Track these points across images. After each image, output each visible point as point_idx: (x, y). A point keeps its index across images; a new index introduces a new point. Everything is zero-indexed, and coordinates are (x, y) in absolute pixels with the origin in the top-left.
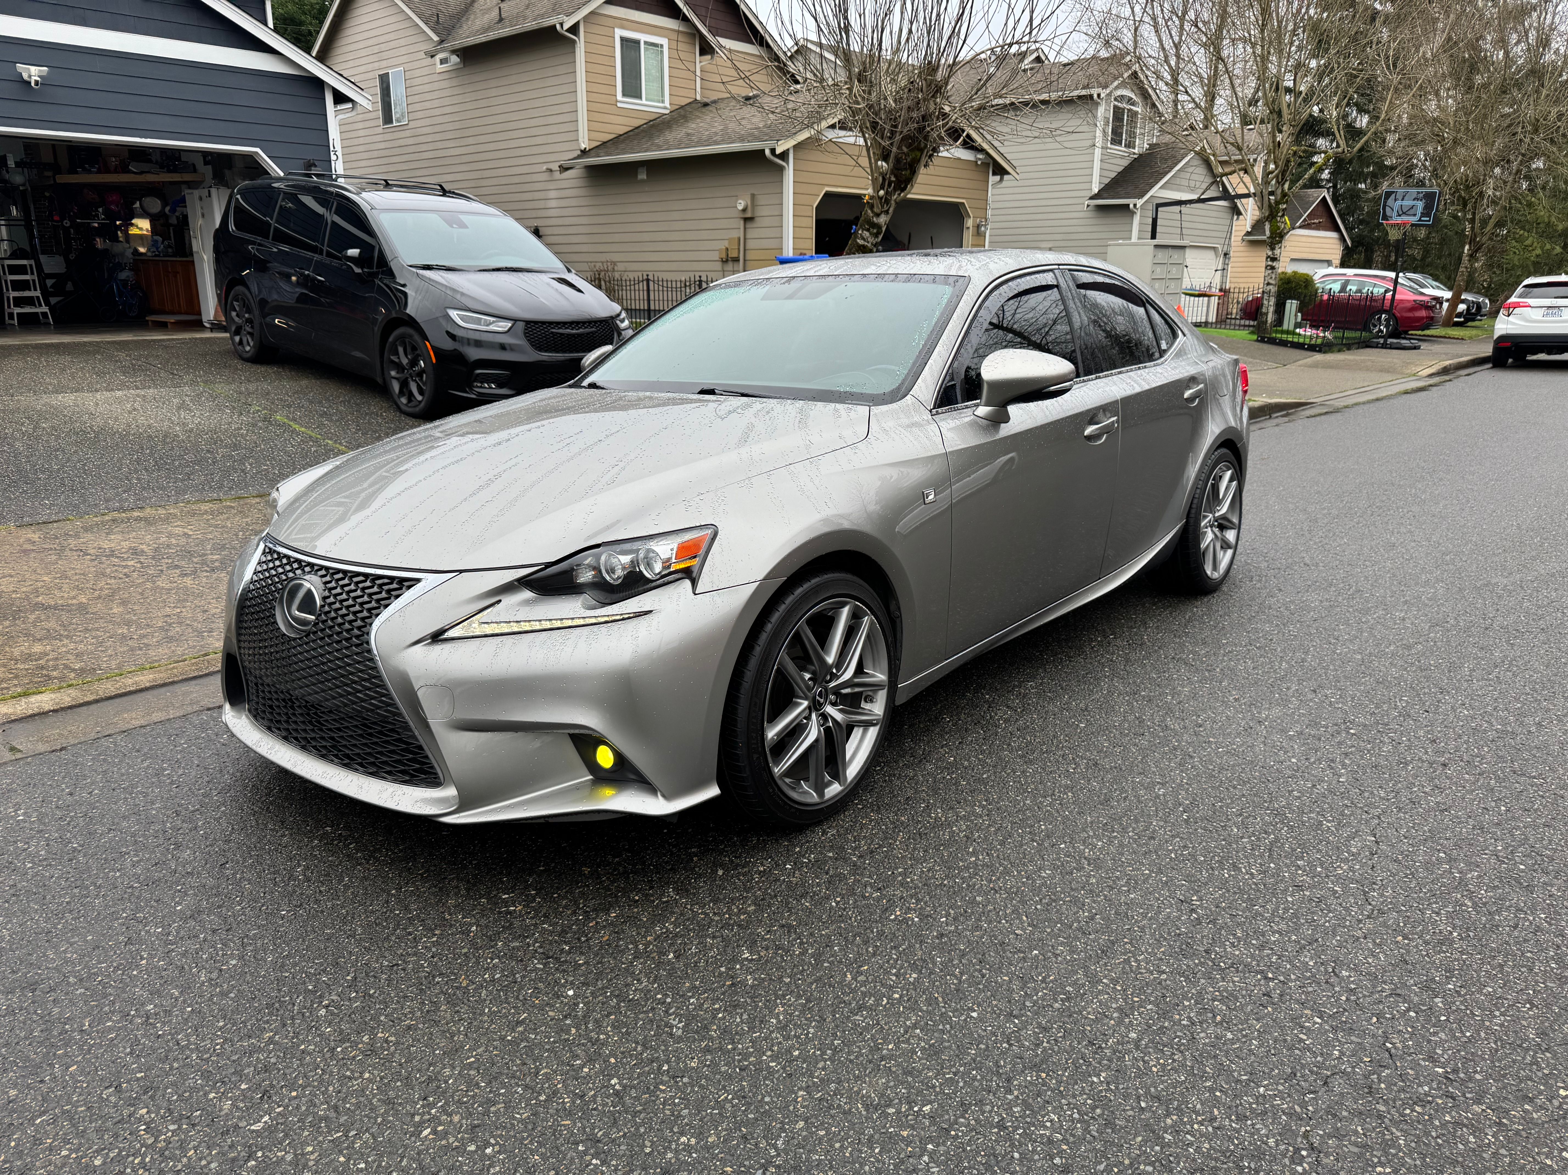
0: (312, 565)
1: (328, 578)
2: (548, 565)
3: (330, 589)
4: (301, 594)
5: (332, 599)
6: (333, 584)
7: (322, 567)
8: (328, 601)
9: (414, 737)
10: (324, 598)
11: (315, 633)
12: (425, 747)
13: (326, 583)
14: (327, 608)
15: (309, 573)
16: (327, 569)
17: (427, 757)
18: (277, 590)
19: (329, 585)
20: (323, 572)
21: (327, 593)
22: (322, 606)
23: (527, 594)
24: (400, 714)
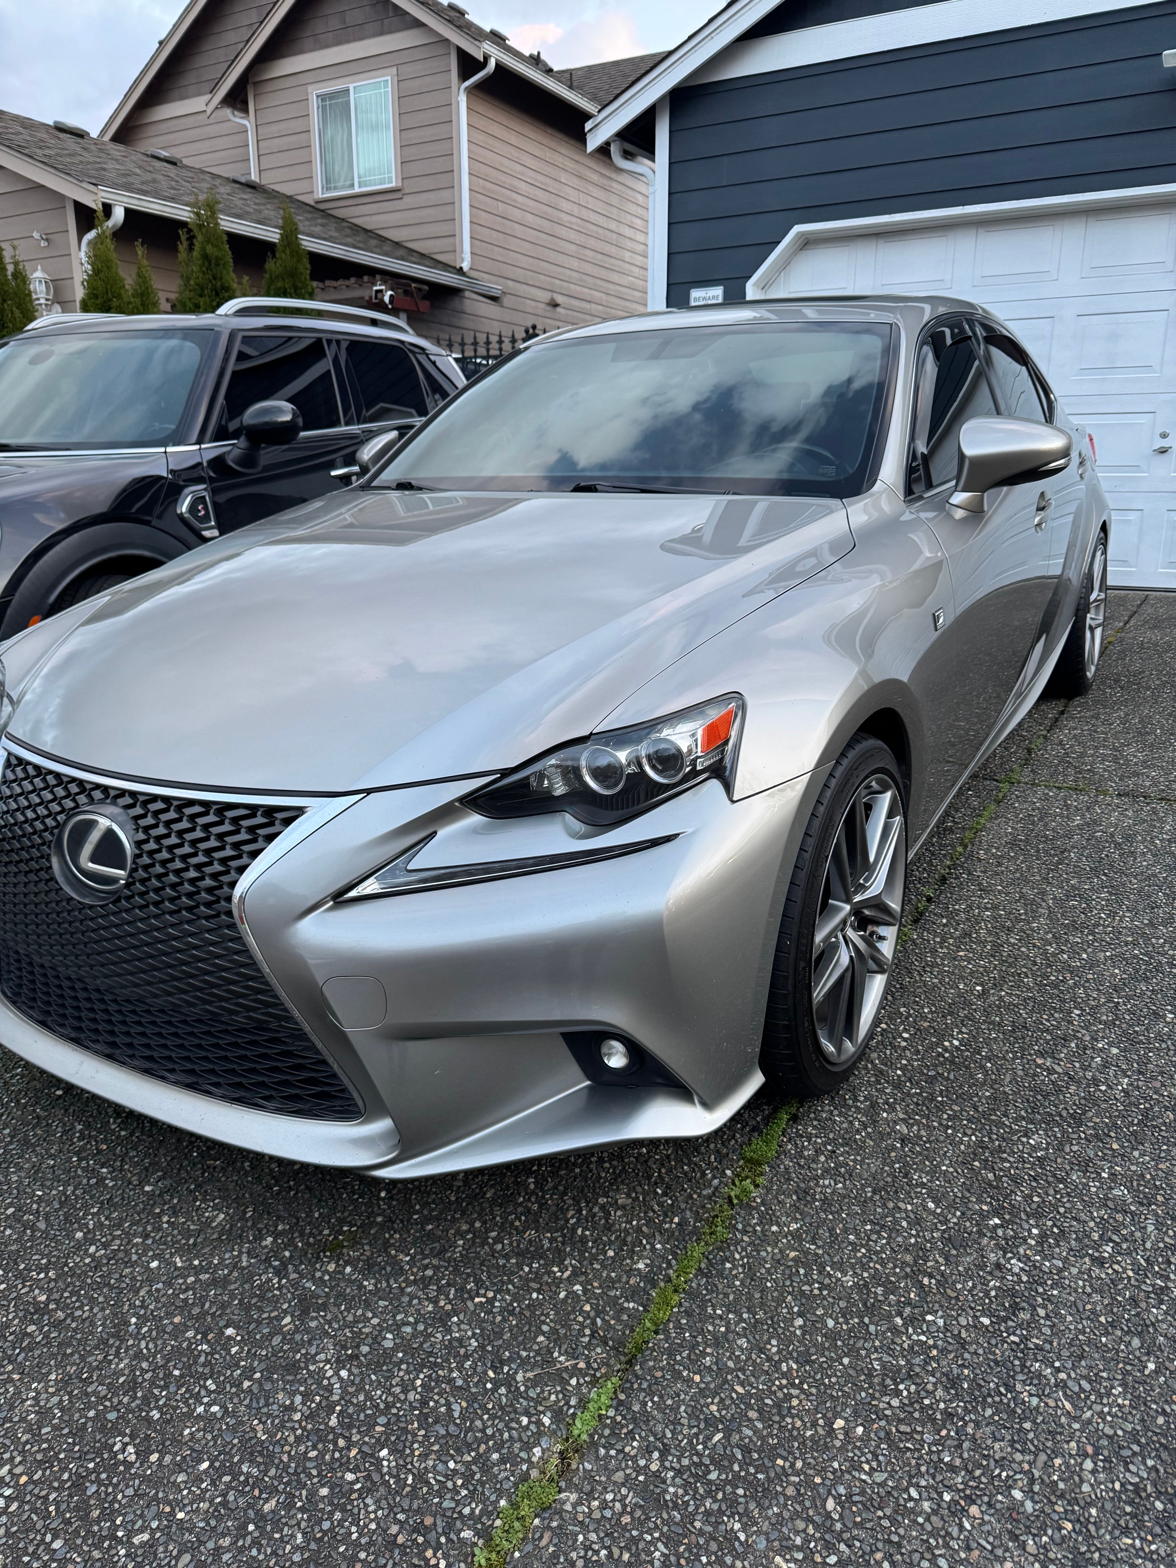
0: (105, 789)
1: (138, 811)
2: (505, 773)
3: (146, 829)
4: (95, 837)
5: (152, 845)
6: (149, 820)
7: (123, 793)
8: (146, 847)
9: (313, 1048)
10: (139, 844)
11: (128, 898)
12: (330, 1060)
13: (136, 818)
14: (146, 860)
15: (102, 801)
16: (133, 794)
17: (334, 1076)
18: (51, 830)
19: (143, 822)
20: (128, 800)
21: (141, 836)
22: (137, 856)
23: (475, 819)
24: (290, 1018)
